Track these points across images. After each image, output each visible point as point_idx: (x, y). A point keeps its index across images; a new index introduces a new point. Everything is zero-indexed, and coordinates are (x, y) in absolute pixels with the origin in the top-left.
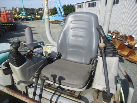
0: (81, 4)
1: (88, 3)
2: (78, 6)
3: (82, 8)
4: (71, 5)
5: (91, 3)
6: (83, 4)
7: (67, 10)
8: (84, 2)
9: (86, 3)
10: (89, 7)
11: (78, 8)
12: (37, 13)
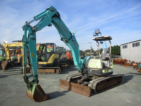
0: (126, 45)
1: (132, 43)
2: (123, 46)
3: (127, 47)
4: (117, 46)
5: (135, 43)
6: (128, 44)
7: (113, 51)
8: (128, 43)
9: (130, 44)
10: (133, 46)
11: (123, 48)
12: (86, 54)
